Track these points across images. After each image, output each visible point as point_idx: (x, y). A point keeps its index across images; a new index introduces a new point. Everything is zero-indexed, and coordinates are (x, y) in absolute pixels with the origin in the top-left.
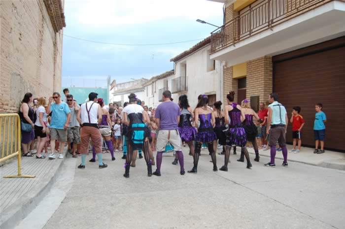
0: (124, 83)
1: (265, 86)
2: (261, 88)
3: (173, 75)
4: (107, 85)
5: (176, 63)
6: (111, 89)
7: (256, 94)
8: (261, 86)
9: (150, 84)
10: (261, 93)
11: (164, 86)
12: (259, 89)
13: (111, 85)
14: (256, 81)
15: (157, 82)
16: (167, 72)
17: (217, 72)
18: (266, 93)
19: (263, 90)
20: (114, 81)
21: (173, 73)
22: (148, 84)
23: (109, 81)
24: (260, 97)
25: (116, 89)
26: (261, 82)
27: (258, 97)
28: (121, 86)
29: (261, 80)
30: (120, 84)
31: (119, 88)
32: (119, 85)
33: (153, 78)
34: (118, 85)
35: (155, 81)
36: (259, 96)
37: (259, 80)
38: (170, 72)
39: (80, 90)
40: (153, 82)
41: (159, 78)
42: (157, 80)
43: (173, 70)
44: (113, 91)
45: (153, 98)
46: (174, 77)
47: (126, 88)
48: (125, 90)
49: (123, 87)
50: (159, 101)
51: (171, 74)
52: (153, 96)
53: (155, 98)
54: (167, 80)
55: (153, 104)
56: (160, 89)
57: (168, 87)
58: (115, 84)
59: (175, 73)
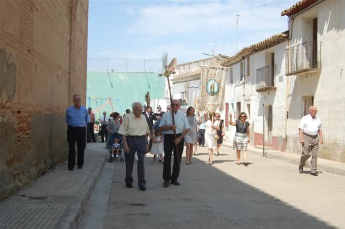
0: (189, 64)
3: (287, 42)
5: (292, 19)
9: (238, 62)
11: (266, 62)
13: (169, 67)
15: (251, 57)
16: (273, 37)
20: (173, 61)
21: (287, 37)
22: (233, 62)
23: (165, 60)
25: (177, 73)
28: (184, 69)
30: (184, 65)
32: (181, 67)
33: (245, 50)
34: (180, 66)
35: (248, 56)
38: (280, 36)
39: (120, 76)
40: (243, 58)
41: (255, 49)
42: (251, 54)
43: (287, 33)
45: (243, 85)
46: (289, 45)
47: (193, 71)
48: (191, 74)
49: (188, 70)
50: (258, 91)
51: (283, 40)
52: (244, 83)
53: (247, 86)
54: (273, 52)
55: (244, 95)
56: (259, 70)
57: (275, 64)
58: (175, 66)
59: (290, 37)
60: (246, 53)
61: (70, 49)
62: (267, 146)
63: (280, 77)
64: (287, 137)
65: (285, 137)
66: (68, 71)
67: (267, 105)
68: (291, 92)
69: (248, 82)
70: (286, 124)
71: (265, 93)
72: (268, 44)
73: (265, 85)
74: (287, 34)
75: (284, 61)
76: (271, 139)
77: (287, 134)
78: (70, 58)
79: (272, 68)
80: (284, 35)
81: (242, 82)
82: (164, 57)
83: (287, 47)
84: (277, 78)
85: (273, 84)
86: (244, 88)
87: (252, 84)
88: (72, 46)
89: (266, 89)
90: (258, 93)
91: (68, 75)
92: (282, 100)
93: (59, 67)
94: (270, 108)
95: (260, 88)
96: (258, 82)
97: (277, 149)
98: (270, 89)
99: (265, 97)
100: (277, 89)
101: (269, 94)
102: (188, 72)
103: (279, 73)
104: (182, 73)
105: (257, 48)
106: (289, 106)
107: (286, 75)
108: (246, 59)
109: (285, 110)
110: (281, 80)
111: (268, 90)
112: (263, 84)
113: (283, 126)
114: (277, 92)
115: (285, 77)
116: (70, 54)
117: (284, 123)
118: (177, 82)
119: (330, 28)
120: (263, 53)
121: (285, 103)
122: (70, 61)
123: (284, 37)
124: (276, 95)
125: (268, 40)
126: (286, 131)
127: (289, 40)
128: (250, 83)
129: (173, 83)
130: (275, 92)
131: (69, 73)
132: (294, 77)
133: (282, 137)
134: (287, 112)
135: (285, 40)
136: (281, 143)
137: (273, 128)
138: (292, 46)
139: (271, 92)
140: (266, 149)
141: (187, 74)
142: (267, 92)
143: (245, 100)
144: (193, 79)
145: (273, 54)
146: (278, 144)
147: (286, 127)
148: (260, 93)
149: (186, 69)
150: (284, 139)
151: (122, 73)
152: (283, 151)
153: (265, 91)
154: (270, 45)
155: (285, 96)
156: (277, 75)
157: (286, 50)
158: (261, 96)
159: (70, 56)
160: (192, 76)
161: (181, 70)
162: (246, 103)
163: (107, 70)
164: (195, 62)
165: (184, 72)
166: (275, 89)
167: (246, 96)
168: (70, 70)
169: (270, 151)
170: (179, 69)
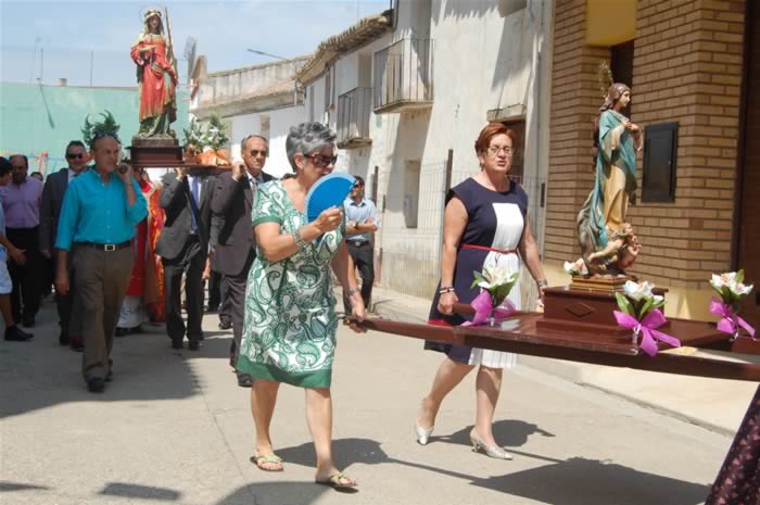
1: (707, 77)
2: (684, 90)
3: (389, 34)
6: (192, 96)
7: (667, 116)
8: (686, 79)
9: (320, 75)
10: (684, 110)
12: (678, 91)
14: (670, 53)
15: (338, 63)
17: (533, 17)
18: (707, 110)
19: (692, 99)
20: (200, 63)
21: (390, 25)
23: (191, 61)
24: (682, 131)
25: (207, 93)
26: (687, 59)
27: (673, 130)
28: (227, 84)
29: (687, 48)
30: (226, 75)
31: (221, 88)
32: (219, 80)
33: (324, 48)
34: (214, 76)
35: (333, 61)
36: (677, 126)
37: (680, 51)
40: (327, 66)
42: (337, 57)
43: (388, 14)
47: (249, 91)
48: (243, 98)
49: (237, 89)
59: (394, 24)
60: (328, 56)
68: (391, 151)
74: (389, 19)
80: (384, 19)
84: (373, 119)
96: (343, 125)
100: (373, 144)
101: (360, 153)
102: (237, 93)
104: (221, 94)
105: (343, 46)
107: (376, 113)
108: (331, 69)
114: (374, 151)
119: (448, 12)
127: (393, 30)
130: (370, 150)
135: (387, 31)
139: (363, 150)
141: (234, 96)
142: (359, 150)
149: (231, 86)
154: (365, 40)
160: (235, 103)
161: (218, 88)
165: (225, 93)
166: (370, 143)
170: (213, 85)
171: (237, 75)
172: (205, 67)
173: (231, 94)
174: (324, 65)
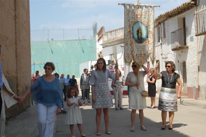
0: (115, 30)
3: (195, 8)
4: (93, 36)
6: (99, 40)
11: (179, 26)
13: (99, 34)
15: (166, 22)
16: (183, 5)
20: (102, 29)
23: (95, 29)
25: (105, 38)
30: (111, 32)
31: (110, 36)
32: (109, 33)
33: (161, 17)
34: (107, 33)
35: (163, 22)
38: (189, 3)
39: (59, 43)
40: (160, 23)
41: (169, 16)
42: (166, 19)
44: (101, 42)
45: (161, 46)
46: (197, 11)
47: (119, 37)
48: (117, 39)
49: (115, 36)
50: (173, 50)
51: (192, 7)
52: (161, 44)
53: (163, 46)
54: (184, 17)
55: (162, 54)
56: (173, 32)
57: (186, 27)
58: (103, 33)
59: (198, 4)
60: (162, 19)
61: (16, 23)
62: (183, 95)
63: (191, 37)
64: (199, 87)
65: (198, 88)
66: (14, 41)
67: (181, 61)
68: (201, 50)
69: (165, 43)
70: (198, 76)
71: (180, 52)
72: (180, 10)
73: (179, 45)
74: (195, 2)
75: (194, 24)
76: (186, 89)
77: (200, 85)
78: (15, 31)
79: (184, 30)
80: (193, 2)
81: (159, 44)
82: (94, 26)
83: (196, 13)
84: (188, 39)
85: (185, 44)
86: (162, 48)
87: (168, 44)
88: (17, 21)
89: (179, 48)
90: (173, 51)
91: (14, 44)
92: (194, 57)
93: (7, 39)
94: (184, 64)
95: (175, 47)
96: (173, 42)
97: (192, 97)
98: (183, 48)
99: (179, 54)
100: (189, 48)
101: (182, 52)
102: (115, 37)
103: (190, 34)
104: (110, 38)
105: (171, 15)
106: (199, 61)
107: (196, 36)
108: (162, 24)
109: (196, 65)
110: (192, 40)
111: (182, 49)
112: (177, 44)
113: (196, 78)
114: (189, 50)
115: (195, 37)
116: (16, 27)
117: (196, 76)
118: (106, 46)
120: (175, 19)
121: (196, 59)
122: (16, 32)
123: (192, 4)
124: (188, 52)
125: (179, 7)
126: (198, 82)
127: (197, 6)
128: (166, 44)
129: (103, 47)
131: (16, 43)
132: (203, 37)
133: (195, 87)
134: (199, 66)
135: (194, 7)
136: (194, 92)
137: (187, 81)
138: (200, 11)
139: (184, 50)
140: (183, 98)
141: (114, 39)
142: (181, 50)
143: (163, 58)
144: (118, 43)
145: (184, 19)
146: (193, 93)
147: (198, 79)
148: (175, 51)
149: (113, 35)
150: (197, 89)
151: (61, 41)
152: (197, 99)
153: (179, 50)
154: (181, 12)
155: (196, 53)
156: (188, 36)
157: (194, 14)
158: (176, 54)
159: (16, 29)
160: (118, 40)
161: (109, 36)
162: (164, 60)
163: (48, 39)
164: (120, 29)
165: (111, 38)
166: (188, 48)
167: (164, 54)
168: (16, 40)
169: (185, 99)
170: (107, 35)
171: (114, 32)
172: (104, 30)
173: (113, 38)
174: (158, 23)
